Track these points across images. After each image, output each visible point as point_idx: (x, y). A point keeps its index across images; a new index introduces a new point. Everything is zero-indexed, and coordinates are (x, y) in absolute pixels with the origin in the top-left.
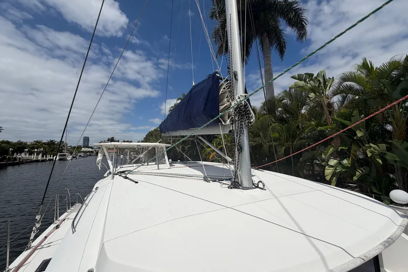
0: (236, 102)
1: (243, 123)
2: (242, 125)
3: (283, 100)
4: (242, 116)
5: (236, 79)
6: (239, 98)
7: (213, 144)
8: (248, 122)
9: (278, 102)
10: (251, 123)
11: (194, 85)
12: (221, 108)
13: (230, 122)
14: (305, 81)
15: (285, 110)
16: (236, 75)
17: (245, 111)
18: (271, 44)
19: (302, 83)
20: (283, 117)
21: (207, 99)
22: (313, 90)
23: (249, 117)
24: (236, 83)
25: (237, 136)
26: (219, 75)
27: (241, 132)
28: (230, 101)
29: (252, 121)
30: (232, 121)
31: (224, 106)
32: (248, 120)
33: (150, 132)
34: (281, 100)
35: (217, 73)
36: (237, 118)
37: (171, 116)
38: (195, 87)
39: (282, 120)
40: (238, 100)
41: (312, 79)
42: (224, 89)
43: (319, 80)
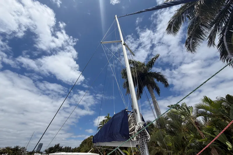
0: (137, 126)
1: (144, 141)
2: (143, 142)
3: (168, 118)
4: (142, 136)
5: (136, 113)
6: (139, 124)
7: (128, 151)
8: (147, 140)
9: (165, 120)
10: (148, 140)
11: (115, 114)
12: (130, 129)
13: (136, 139)
14: (176, 109)
15: (171, 125)
16: (136, 111)
17: (143, 132)
18: (153, 89)
19: (175, 110)
20: (172, 130)
21: (122, 124)
22: (183, 114)
23: (147, 137)
24: (136, 115)
25: (141, 151)
26: (127, 111)
27: (143, 148)
28: (135, 125)
29: (149, 139)
30: (137, 138)
31: (132, 128)
32: (146, 138)
33: (85, 140)
34: (166, 119)
35: (126, 109)
36: (139, 137)
37: (101, 131)
38: (115, 115)
39: (171, 133)
40: (139, 125)
41: (179, 108)
42: (131, 118)
43: (184, 108)
